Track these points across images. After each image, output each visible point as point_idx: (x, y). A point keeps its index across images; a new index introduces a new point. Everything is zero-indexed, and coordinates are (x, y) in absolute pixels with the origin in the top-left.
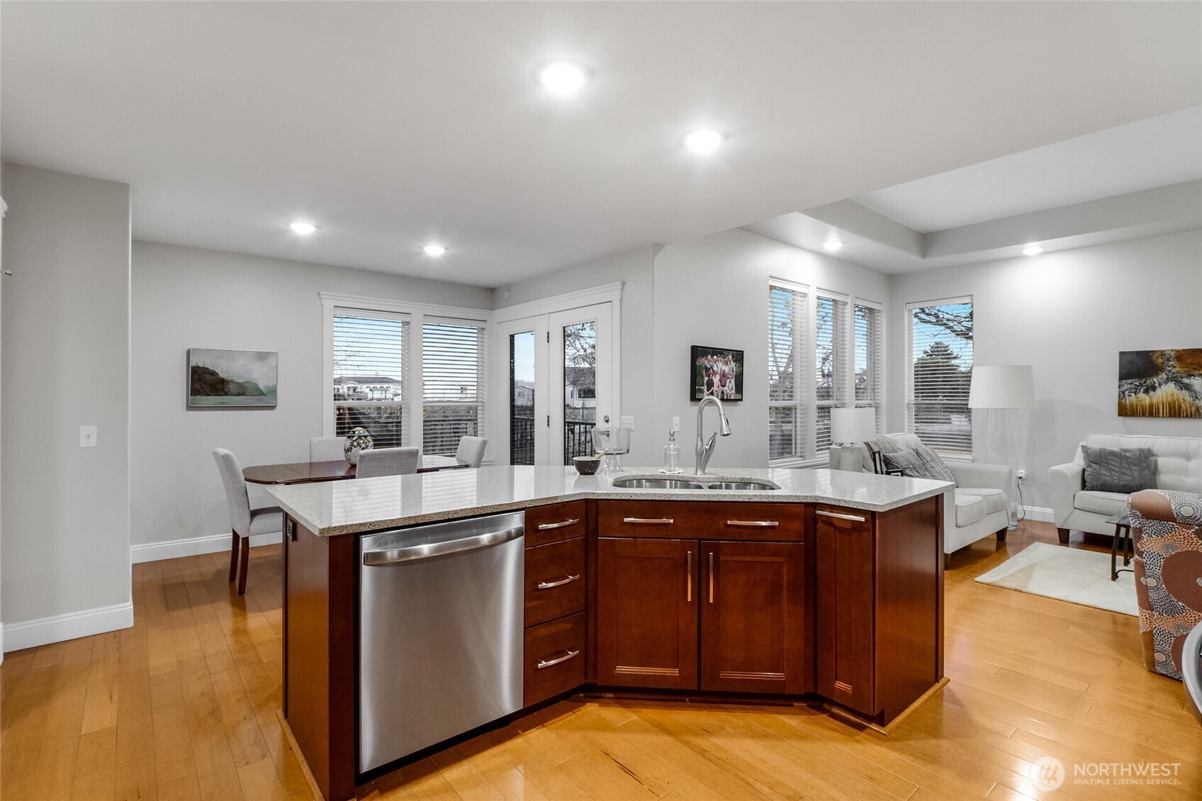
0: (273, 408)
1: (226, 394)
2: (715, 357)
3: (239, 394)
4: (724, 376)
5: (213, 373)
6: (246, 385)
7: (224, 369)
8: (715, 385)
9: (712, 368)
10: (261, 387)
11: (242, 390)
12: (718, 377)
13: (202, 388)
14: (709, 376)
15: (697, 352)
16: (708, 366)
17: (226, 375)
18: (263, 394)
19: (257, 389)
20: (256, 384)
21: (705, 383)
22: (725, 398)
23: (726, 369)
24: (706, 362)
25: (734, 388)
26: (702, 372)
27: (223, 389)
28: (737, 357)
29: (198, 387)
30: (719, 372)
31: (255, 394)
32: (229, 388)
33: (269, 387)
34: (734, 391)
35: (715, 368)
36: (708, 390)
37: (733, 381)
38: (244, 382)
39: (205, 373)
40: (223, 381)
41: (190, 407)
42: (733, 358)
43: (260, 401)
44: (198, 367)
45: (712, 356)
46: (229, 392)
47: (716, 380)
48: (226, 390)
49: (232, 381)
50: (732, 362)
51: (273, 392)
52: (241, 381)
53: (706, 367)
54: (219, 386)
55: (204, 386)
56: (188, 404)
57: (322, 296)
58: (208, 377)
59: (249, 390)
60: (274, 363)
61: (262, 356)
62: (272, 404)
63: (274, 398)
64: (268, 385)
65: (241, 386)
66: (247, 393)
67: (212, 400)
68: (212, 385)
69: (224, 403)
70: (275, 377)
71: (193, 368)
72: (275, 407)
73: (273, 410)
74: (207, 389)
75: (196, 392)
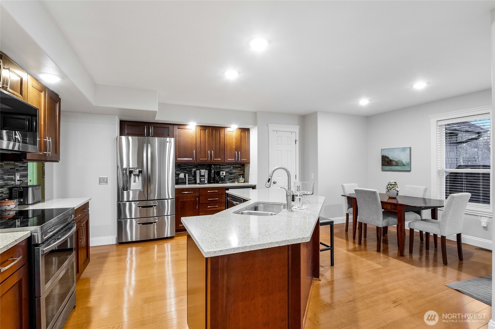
0: (410, 171)
1: (392, 165)
3: (396, 166)
5: (388, 158)
6: (399, 162)
7: (391, 156)
10: (404, 162)
11: (397, 164)
13: (385, 163)
17: (392, 158)
18: (404, 165)
19: (402, 163)
20: (402, 161)
27: (391, 164)
29: (384, 163)
31: (402, 165)
32: (393, 163)
33: (407, 162)
39: (386, 158)
40: (391, 161)
41: (383, 170)
43: (403, 168)
44: (384, 156)
46: (393, 165)
48: (392, 164)
49: (394, 160)
51: (409, 164)
52: (397, 160)
54: (390, 162)
55: (386, 163)
56: (382, 169)
57: (430, 118)
58: (386, 159)
59: (399, 164)
60: (409, 152)
61: (404, 149)
62: (409, 169)
63: (410, 167)
64: (407, 161)
65: (396, 162)
66: (399, 165)
67: (388, 168)
68: (388, 162)
69: (391, 169)
70: (409, 158)
71: (382, 156)
72: (411, 171)
73: (410, 172)
74: (386, 164)
75: (383, 165)
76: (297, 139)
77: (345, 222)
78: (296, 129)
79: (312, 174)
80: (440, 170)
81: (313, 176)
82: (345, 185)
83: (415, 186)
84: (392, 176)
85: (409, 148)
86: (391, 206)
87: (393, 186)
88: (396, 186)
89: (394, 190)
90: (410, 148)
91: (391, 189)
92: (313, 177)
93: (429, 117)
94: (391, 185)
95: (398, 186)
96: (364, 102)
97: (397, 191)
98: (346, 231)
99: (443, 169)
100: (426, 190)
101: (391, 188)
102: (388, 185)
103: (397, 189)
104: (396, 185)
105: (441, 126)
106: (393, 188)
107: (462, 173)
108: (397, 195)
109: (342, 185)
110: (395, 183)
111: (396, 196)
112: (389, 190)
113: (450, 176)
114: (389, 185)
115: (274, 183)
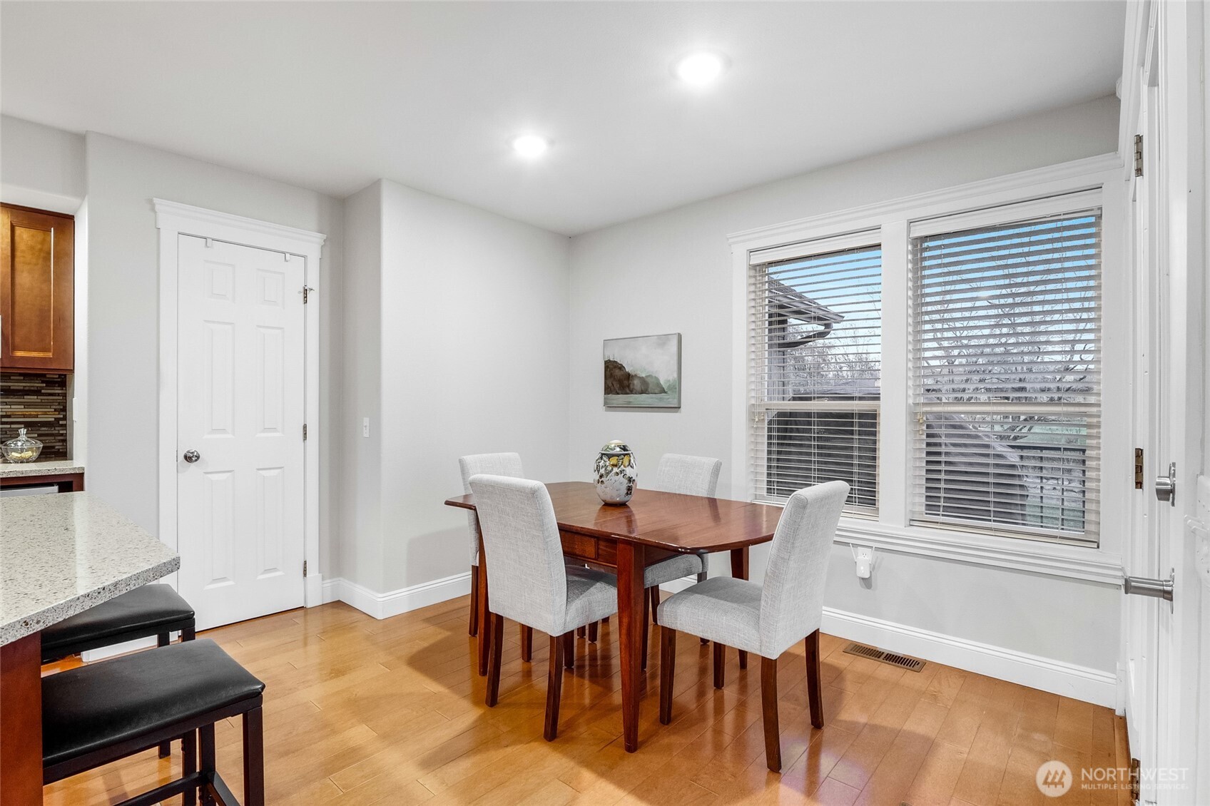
0: (677, 409)
1: (632, 392)
3: (642, 392)
5: (621, 367)
6: (649, 380)
7: (633, 362)
10: (662, 382)
11: (645, 387)
13: (613, 385)
17: (632, 368)
18: (663, 391)
19: (658, 384)
20: (657, 379)
27: (629, 386)
29: (610, 385)
31: (656, 391)
32: (634, 384)
33: (669, 381)
38: (647, 376)
39: (615, 367)
40: (629, 376)
41: (609, 406)
43: (661, 399)
44: (610, 361)
46: (633, 389)
48: (631, 387)
49: (636, 375)
51: (676, 387)
52: (644, 376)
54: (626, 382)
55: (614, 383)
56: (605, 403)
57: (731, 241)
58: (617, 372)
59: (651, 386)
60: (674, 349)
61: (663, 340)
62: (674, 403)
63: (677, 396)
64: (671, 378)
65: (643, 381)
66: (649, 390)
67: (621, 399)
68: (620, 382)
69: (630, 402)
70: (675, 368)
71: (606, 362)
72: (680, 408)
73: (677, 412)
74: (617, 386)
75: (608, 390)
76: (314, 283)
78: (310, 244)
79: (365, 418)
80: (753, 405)
81: (368, 428)
82: (468, 458)
83: (689, 458)
85: (676, 337)
86: (597, 545)
87: (614, 460)
88: (626, 460)
89: (617, 474)
90: (680, 336)
91: (608, 474)
92: (366, 434)
93: (728, 239)
94: (610, 456)
95: (632, 461)
97: (630, 480)
98: (470, 634)
99: (763, 403)
100: (717, 470)
101: (609, 468)
102: (601, 458)
103: (629, 472)
104: (625, 455)
105: (758, 268)
106: (616, 470)
107: (808, 415)
108: (627, 494)
109: (461, 461)
110: (624, 448)
111: (627, 498)
112: (601, 476)
113: (779, 423)
114: (604, 458)
115: (188, 458)
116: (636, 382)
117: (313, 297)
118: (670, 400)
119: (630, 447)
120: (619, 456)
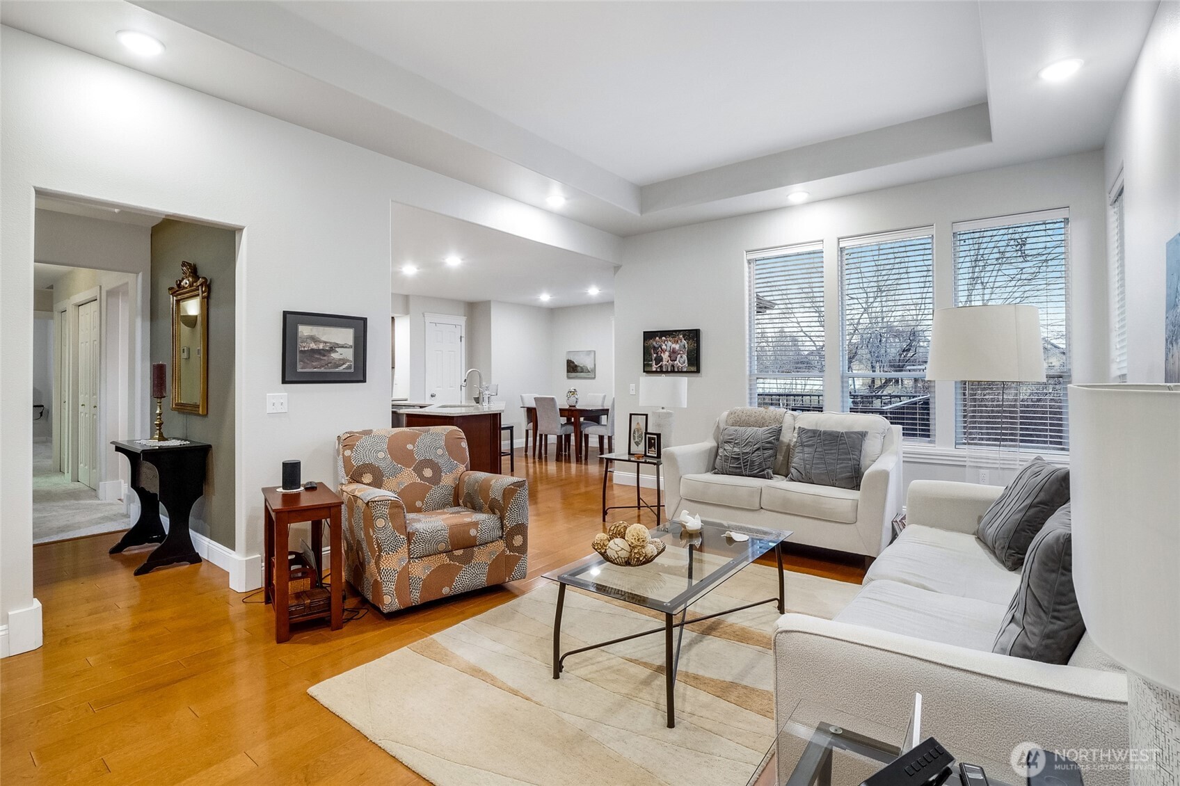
1: (577, 372)
2: (664, 338)
4: (673, 353)
5: (573, 363)
6: (584, 368)
7: (578, 361)
8: (664, 360)
9: (660, 346)
12: (667, 354)
14: (657, 354)
15: (648, 336)
16: (656, 346)
18: (589, 372)
19: (587, 369)
20: (587, 367)
21: (653, 358)
22: (676, 370)
23: (677, 347)
24: (654, 343)
25: (686, 361)
26: (650, 351)
28: (689, 336)
29: (569, 369)
30: (668, 348)
31: (586, 372)
34: (686, 364)
35: (664, 347)
36: (656, 365)
37: (685, 357)
39: (571, 362)
40: (576, 366)
41: (569, 378)
42: (684, 337)
43: (588, 375)
44: (569, 360)
45: (660, 338)
46: (579, 371)
47: (665, 356)
48: (577, 370)
49: (579, 366)
50: (683, 340)
51: (594, 370)
52: (582, 366)
53: (654, 347)
54: (575, 368)
55: (571, 368)
56: (567, 377)
58: (572, 364)
60: (593, 356)
61: (589, 353)
62: (593, 376)
63: (594, 374)
64: (592, 367)
65: (581, 368)
66: (584, 371)
67: (573, 374)
68: (573, 368)
69: (576, 376)
70: (593, 363)
71: (567, 360)
73: (594, 379)
74: (572, 370)
75: (568, 371)
76: (463, 335)
77: (524, 446)
78: (462, 321)
83: (596, 394)
84: (576, 384)
85: (593, 352)
86: (569, 413)
87: (573, 394)
88: (576, 393)
89: (573, 397)
90: (595, 351)
91: (571, 397)
95: (578, 393)
96: (545, 298)
97: (577, 399)
103: (576, 396)
108: (576, 403)
112: (568, 398)
114: (570, 393)
115: (432, 396)
116: (579, 368)
117: (463, 339)
118: (591, 375)
119: (577, 390)
120: (574, 392)
